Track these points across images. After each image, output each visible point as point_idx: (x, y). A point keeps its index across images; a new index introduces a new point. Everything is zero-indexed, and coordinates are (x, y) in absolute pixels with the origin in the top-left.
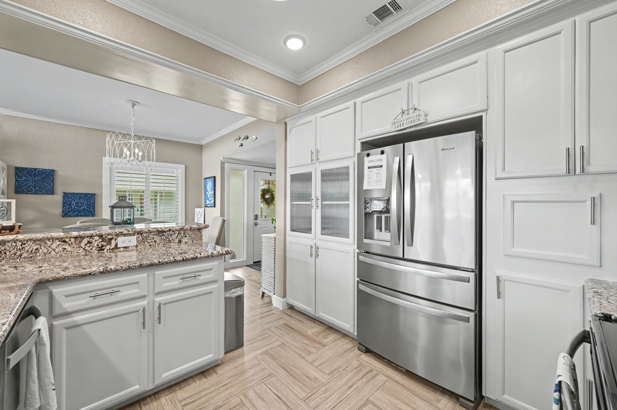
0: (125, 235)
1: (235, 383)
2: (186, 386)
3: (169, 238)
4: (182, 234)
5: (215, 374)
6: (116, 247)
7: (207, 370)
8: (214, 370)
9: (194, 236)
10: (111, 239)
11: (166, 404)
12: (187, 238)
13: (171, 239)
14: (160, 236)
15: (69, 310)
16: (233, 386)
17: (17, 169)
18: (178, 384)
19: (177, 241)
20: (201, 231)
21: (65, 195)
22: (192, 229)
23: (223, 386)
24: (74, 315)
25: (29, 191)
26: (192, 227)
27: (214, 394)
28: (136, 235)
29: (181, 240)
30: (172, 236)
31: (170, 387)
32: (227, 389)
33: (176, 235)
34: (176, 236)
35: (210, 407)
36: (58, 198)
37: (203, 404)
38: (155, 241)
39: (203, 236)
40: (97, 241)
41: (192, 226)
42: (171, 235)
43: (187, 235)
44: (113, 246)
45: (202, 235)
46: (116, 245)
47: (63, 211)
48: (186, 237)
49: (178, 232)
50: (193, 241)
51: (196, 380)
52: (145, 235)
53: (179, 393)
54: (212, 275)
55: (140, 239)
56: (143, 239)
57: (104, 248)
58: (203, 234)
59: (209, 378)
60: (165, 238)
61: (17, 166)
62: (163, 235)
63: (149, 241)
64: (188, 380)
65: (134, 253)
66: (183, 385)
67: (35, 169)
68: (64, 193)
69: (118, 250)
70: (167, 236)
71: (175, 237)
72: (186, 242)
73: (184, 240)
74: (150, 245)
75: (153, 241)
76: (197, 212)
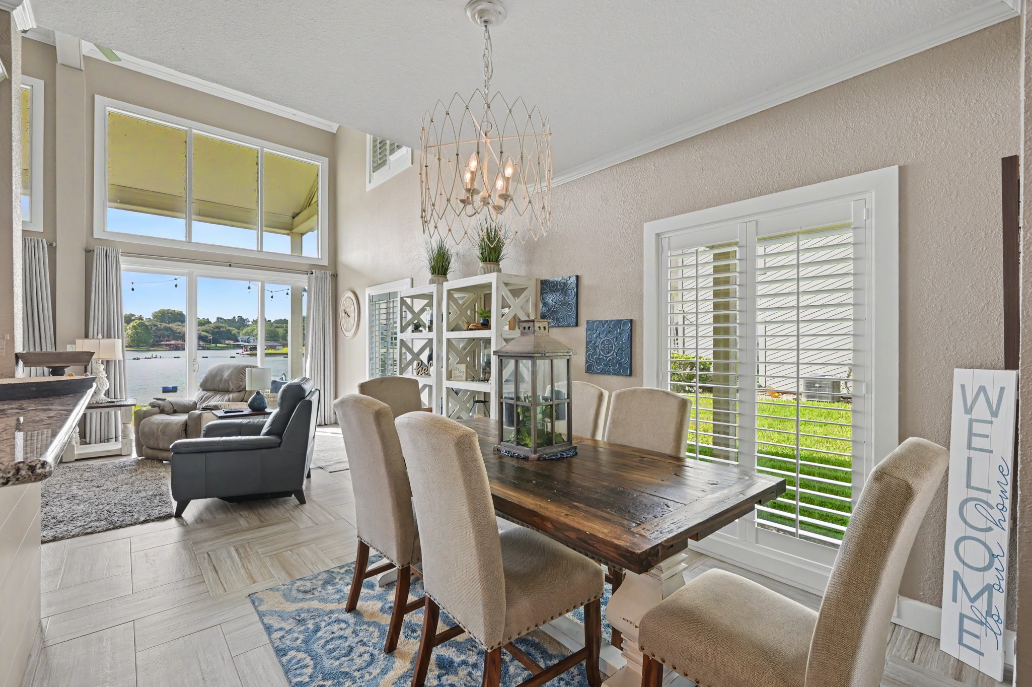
17: (542, 282)
21: (590, 325)
36: (581, 333)
47: (587, 362)
61: (543, 277)
68: (588, 322)
76: (963, 387)
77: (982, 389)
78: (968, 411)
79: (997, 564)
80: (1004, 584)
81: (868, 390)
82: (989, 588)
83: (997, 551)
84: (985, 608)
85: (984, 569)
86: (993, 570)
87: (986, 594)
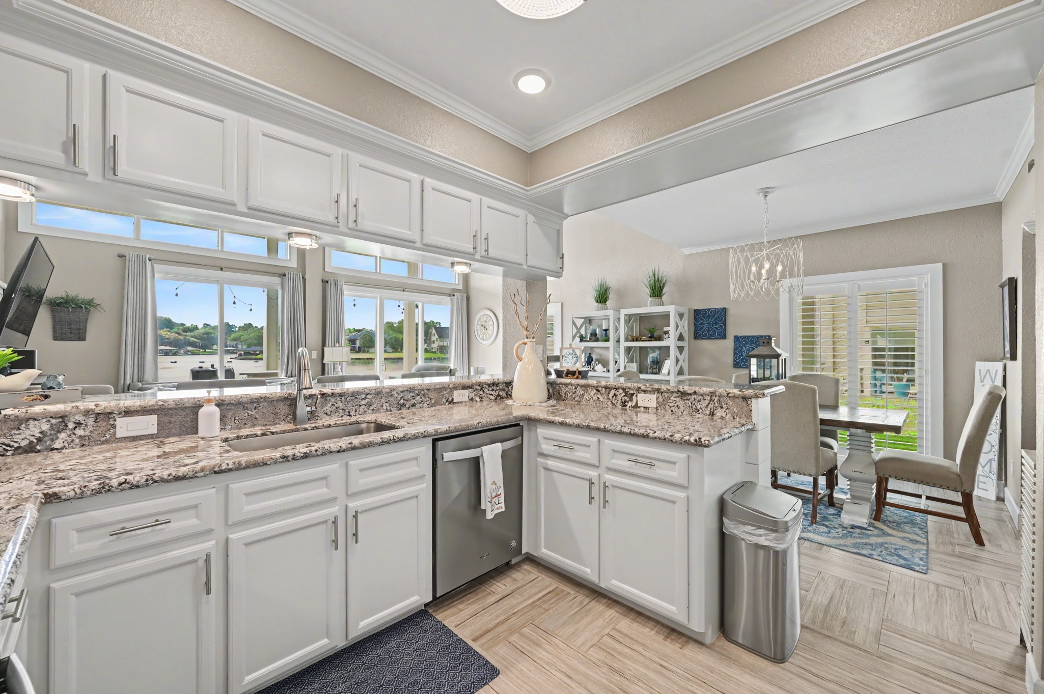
0: (645, 392)
1: (677, 679)
2: (640, 623)
3: (696, 404)
4: (715, 401)
5: (680, 646)
6: (636, 406)
7: (680, 634)
8: (687, 642)
9: (735, 409)
10: (633, 395)
11: (606, 617)
12: (724, 410)
13: (699, 407)
14: (685, 400)
15: (545, 452)
16: (669, 678)
17: (695, 311)
18: (639, 614)
19: (708, 412)
20: (749, 402)
21: (737, 338)
22: (730, 395)
23: (662, 666)
24: (550, 458)
25: (704, 336)
26: (730, 393)
27: (641, 659)
28: (656, 393)
29: (713, 412)
30: (700, 403)
31: (631, 609)
32: (660, 673)
33: (707, 402)
34: (707, 404)
35: (617, 664)
36: (729, 343)
37: (620, 653)
38: (677, 406)
39: (753, 412)
40: (621, 395)
41: (731, 391)
42: (699, 401)
43: (724, 406)
44: (634, 404)
45: (751, 410)
46: (637, 403)
47: (734, 361)
48: (722, 408)
49: (709, 398)
50: (734, 418)
51: (656, 628)
52: (666, 395)
53: (626, 621)
54: (676, 473)
55: (661, 400)
56: (664, 401)
57: (626, 403)
58: (753, 409)
59: (668, 643)
60: (690, 404)
61: (696, 308)
62: (688, 400)
63: (671, 405)
64: (652, 621)
65: (654, 417)
66: (640, 619)
67: (709, 310)
68: (735, 337)
69: (638, 409)
70: (693, 402)
71: (705, 405)
72: (722, 416)
73: (719, 413)
74: (672, 411)
75: (676, 405)
76: (980, 370)
77: (988, 371)
78: (982, 381)
79: (994, 450)
80: (996, 458)
81: (927, 372)
82: (990, 461)
83: (994, 443)
84: (989, 470)
85: (988, 453)
86: (992, 452)
87: (989, 463)
